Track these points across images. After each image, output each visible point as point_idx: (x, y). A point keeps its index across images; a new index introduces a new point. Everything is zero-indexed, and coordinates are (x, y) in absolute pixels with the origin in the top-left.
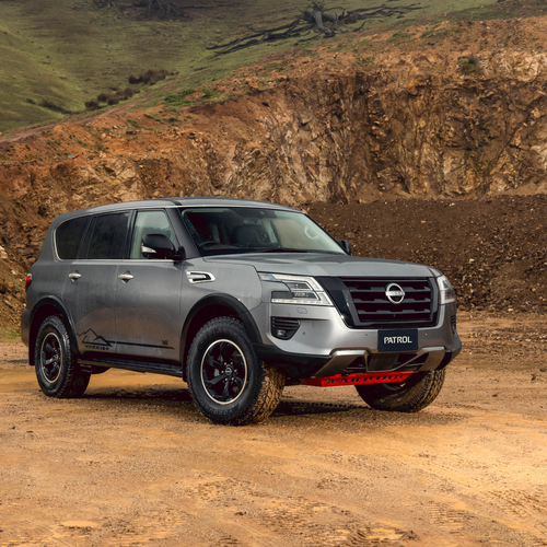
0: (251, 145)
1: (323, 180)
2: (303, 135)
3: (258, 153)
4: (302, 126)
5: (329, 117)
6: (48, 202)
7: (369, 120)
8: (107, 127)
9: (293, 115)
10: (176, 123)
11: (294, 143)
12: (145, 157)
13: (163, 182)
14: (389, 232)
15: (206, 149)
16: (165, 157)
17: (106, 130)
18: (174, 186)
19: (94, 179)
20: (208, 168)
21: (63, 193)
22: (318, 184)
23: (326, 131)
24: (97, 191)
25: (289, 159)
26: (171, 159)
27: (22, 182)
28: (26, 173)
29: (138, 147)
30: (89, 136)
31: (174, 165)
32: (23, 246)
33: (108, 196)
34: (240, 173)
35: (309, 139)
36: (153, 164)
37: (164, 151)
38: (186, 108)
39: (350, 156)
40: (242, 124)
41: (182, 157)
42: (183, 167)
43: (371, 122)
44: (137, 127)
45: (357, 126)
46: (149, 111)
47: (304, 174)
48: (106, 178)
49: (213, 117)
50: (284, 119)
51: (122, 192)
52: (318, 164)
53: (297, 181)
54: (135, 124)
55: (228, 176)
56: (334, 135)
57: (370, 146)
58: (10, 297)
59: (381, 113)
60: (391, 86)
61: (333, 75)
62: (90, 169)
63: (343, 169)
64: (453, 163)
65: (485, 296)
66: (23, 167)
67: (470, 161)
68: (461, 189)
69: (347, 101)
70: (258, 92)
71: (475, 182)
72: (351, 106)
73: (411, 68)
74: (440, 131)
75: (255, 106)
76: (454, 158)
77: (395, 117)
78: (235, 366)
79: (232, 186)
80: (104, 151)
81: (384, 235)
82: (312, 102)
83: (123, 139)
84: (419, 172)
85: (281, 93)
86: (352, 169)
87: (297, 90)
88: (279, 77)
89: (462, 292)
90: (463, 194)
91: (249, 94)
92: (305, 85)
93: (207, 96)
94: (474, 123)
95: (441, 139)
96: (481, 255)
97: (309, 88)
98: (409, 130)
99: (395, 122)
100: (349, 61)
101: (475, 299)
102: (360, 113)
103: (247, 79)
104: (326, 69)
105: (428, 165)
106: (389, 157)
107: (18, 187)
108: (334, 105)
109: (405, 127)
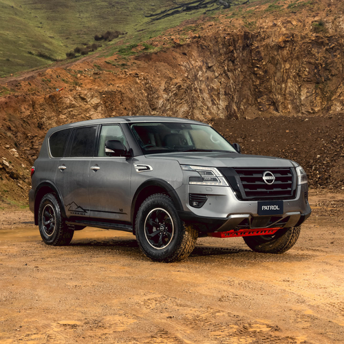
0: (175, 81)
1: (223, 104)
2: (209, 74)
3: (180, 86)
4: (209, 68)
5: (226, 62)
6: (44, 120)
7: (253, 64)
8: (81, 70)
9: (203, 61)
10: (126, 67)
11: (204, 79)
12: (106, 89)
13: (118, 106)
14: (265, 138)
15: (146, 84)
16: (119, 89)
17: (80, 72)
18: (125, 109)
19: (73, 104)
20: (147, 96)
21: (53, 114)
22: (220, 107)
23: (225, 72)
24: (75, 112)
25: (200, 90)
26: (123, 91)
27: (26, 107)
28: (29, 101)
29: (101, 83)
30: (69, 76)
31: (125, 95)
32: (28, 149)
33: (83, 115)
34: (168, 100)
35: (213, 77)
36: (111, 94)
37: (119, 85)
38: (132, 57)
39: (240, 88)
40: (169, 67)
41: (130, 89)
42: (131, 96)
43: (254, 65)
44: (101, 70)
45: (245, 68)
46: (108, 59)
47: (210, 100)
48: (81, 104)
49: (150, 63)
50: (197, 64)
51: (91, 113)
52: (219, 93)
53: (205, 105)
54: (99, 68)
55: (161, 102)
56: (229, 74)
57: (253, 81)
58: (21, 182)
59: (260, 59)
60: (267, 41)
61: (229, 34)
62: (71, 98)
63: (235, 97)
64: (307, 92)
65: (327, 179)
66: (27, 97)
67: (318, 91)
68: (312, 109)
69: (238, 51)
70: (179, 46)
71: (322, 104)
72: (241, 55)
73: (281, 29)
74: (299, 71)
75: (178, 55)
76: (308, 89)
77: (270, 62)
78: (166, 225)
79: (163, 108)
80: (79, 86)
81: (262, 140)
82: (215, 52)
83: (91, 78)
84: (285, 99)
85: (195, 46)
86: (241, 96)
87: (205, 44)
88: (194, 35)
89: (312, 177)
90: (313, 113)
91: (174, 47)
92: (211, 41)
94: (321, 65)
95: (299, 76)
96: (325, 153)
97: (213, 43)
98: (279, 70)
99: (269, 65)
100: (240, 24)
101: (320, 181)
102: (247, 60)
103: (173, 37)
104: (225, 30)
105: (291, 93)
106: (266, 89)
107: (24, 110)
108: (230, 54)
109: (276, 68)
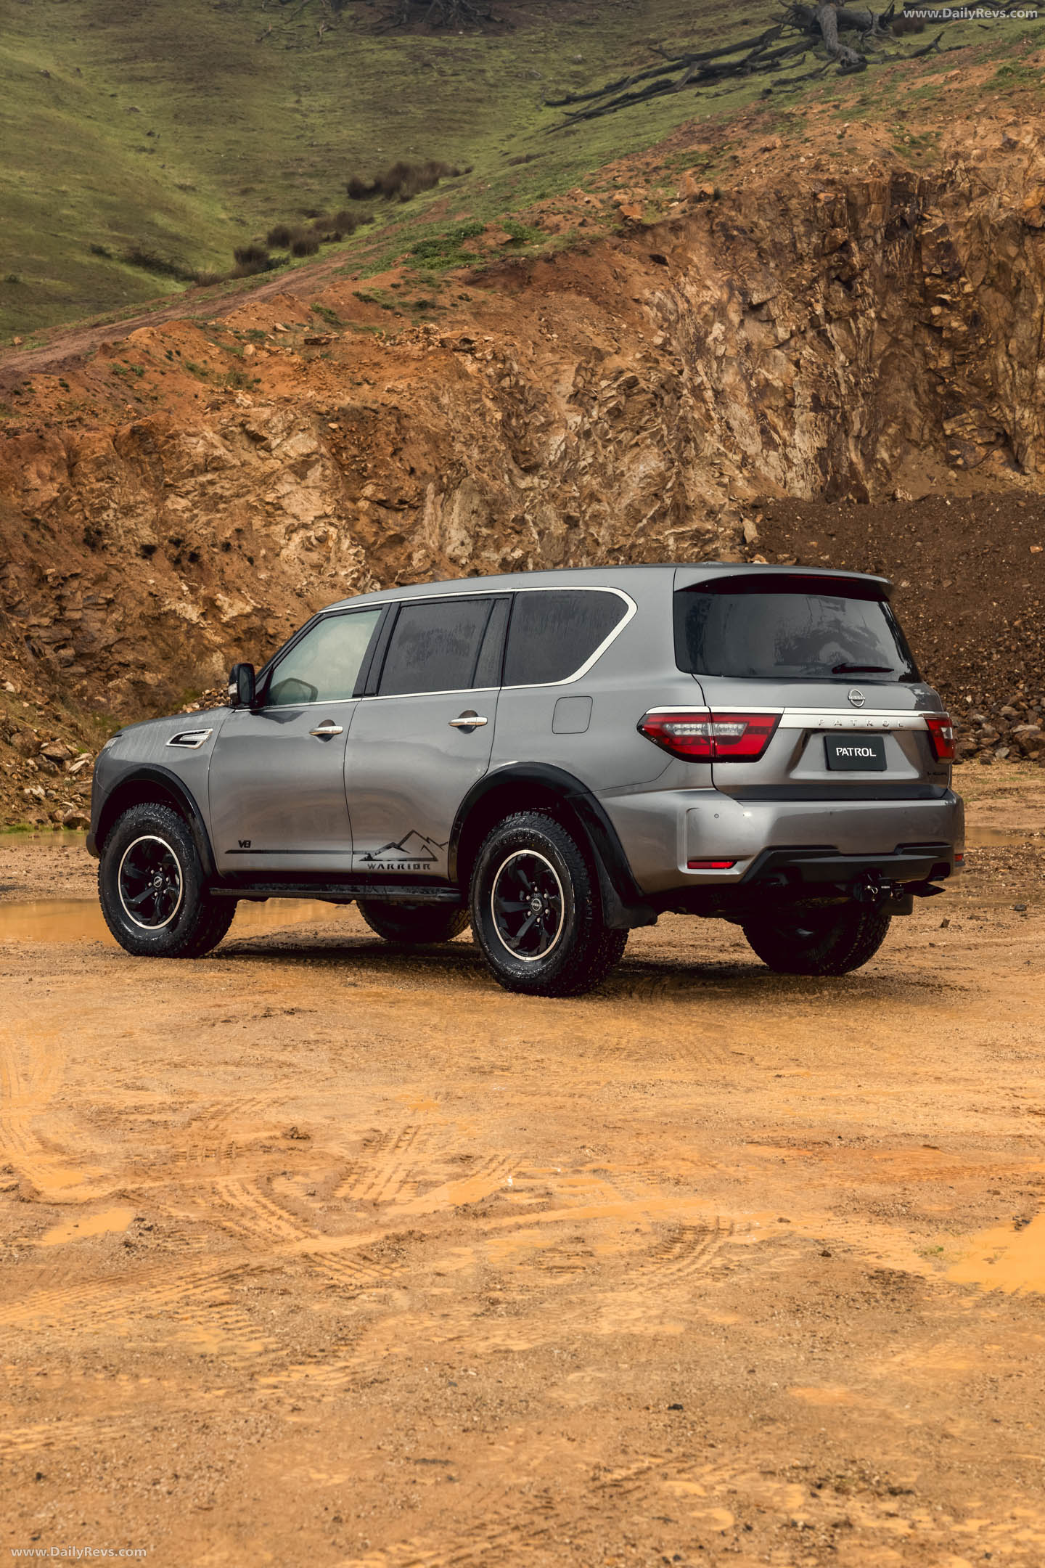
0: (615, 362)
1: (804, 444)
2: (755, 332)
3: (633, 383)
4: (753, 310)
5: (821, 287)
6: (108, 515)
7: (925, 291)
8: (261, 327)
9: (729, 284)
10: (432, 313)
11: (731, 352)
12: (346, 401)
13: (384, 463)
14: (952, 575)
15: (501, 376)
16: (393, 400)
17: (256, 336)
18: (412, 471)
19: (219, 458)
20: (505, 424)
21: (144, 494)
22: (793, 454)
23: (814, 323)
24: (224, 487)
25: (717, 393)
26: (406, 406)
27: (46, 470)
29: (330, 378)
30: (215, 351)
31: (414, 422)
32: (46, 621)
33: (251, 498)
34: (587, 434)
35: (769, 342)
36: (362, 418)
37: (393, 386)
38: (460, 273)
39: (876, 383)
40: (595, 310)
41: (436, 399)
42: (435, 424)
43: (929, 296)
44: (337, 325)
45: (895, 305)
46: (368, 285)
47: (754, 429)
48: (246, 456)
49: (527, 295)
50: (706, 296)
51: (284, 488)
52: (791, 404)
53: (734, 447)
54: (332, 318)
55: (557, 440)
56: (834, 331)
57: (926, 355)
59: (953, 274)
60: (980, 206)
61: (831, 182)
62: (210, 435)
63: (855, 417)
66: (51, 436)
69: (869, 244)
70: (641, 229)
72: (878, 257)
73: (1032, 160)
75: (633, 265)
77: (992, 283)
79: (566, 465)
80: (248, 389)
81: (938, 582)
82: (778, 249)
83: (296, 359)
85: (699, 231)
86: (879, 414)
87: (740, 220)
88: (696, 190)
91: (620, 234)
92: (760, 209)
93: (516, 241)
97: (771, 215)
98: (1025, 315)
99: (989, 295)
100: (875, 144)
102: (902, 274)
103: (619, 196)
104: (818, 167)
106: (975, 383)
107: (36, 482)
108: (835, 257)
109: (1015, 307)
